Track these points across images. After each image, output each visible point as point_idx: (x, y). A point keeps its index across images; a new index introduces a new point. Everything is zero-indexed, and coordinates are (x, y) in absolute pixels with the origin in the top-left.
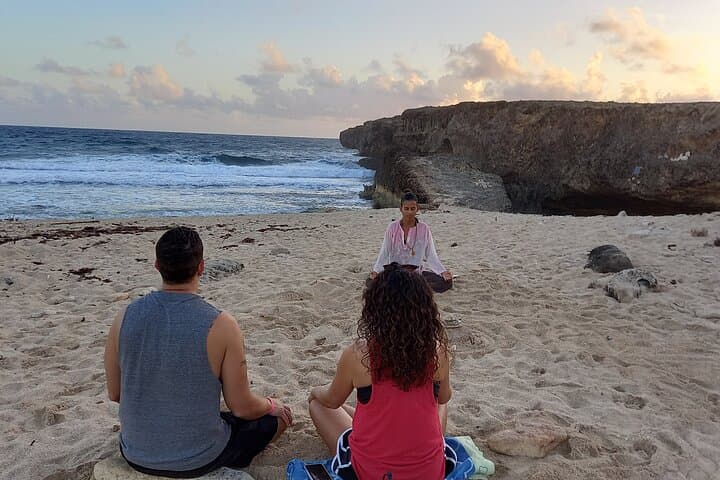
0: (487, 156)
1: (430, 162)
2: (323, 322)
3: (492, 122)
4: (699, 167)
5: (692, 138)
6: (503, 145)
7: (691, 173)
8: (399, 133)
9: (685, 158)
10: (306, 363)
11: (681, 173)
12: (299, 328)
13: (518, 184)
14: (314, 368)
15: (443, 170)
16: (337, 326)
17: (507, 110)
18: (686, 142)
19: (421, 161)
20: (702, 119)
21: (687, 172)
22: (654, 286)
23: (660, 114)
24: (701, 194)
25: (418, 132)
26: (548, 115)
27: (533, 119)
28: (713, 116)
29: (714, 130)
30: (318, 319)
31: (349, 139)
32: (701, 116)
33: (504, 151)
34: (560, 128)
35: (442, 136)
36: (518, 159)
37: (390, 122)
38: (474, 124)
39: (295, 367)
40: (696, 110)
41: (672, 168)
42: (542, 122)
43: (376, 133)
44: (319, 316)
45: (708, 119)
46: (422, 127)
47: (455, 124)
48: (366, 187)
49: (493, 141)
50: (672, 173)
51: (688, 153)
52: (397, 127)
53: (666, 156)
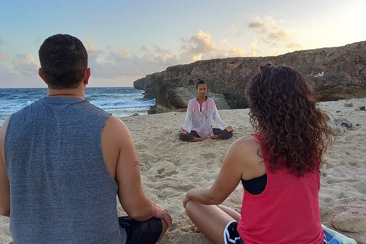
0: (213, 86)
1: (186, 90)
2: (159, 160)
3: (214, 69)
4: (330, 79)
5: (324, 65)
6: (221, 80)
7: (326, 82)
8: (166, 79)
9: (322, 75)
10: (158, 183)
11: (321, 82)
12: (144, 164)
13: (231, 99)
14: (166, 186)
15: (193, 93)
16: (170, 161)
17: (221, 63)
18: (321, 67)
19: (181, 89)
20: (328, 55)
21: (324, 82)
22: (351, 127)
23: (305, 55)
24: (331, 93)
25: (176, 77)
26: (243, 63)
27: (236, 66)
28: (333, 53)
29: (336, 60)
30: (155, 158)
31: (138, 85)
32: (327, 54)
33: (222, 83)
34: (250, 69)
35: (188, 78)
36: (230, 86)
37: (160, 74)
38: (204, 71)
39: (151, 186)
40: (323, 51)
41: (316, 80)
42: (240, 67)
43: (153, 80)
44: (155, 157)
45: (331, 55)
46: (178, 75)
47: (194, 72)
48: (151, 107)
49: (216, 79)
50: (316, 83)
51: (323, 72)
52: (164, 76)
53: (312, 75)
